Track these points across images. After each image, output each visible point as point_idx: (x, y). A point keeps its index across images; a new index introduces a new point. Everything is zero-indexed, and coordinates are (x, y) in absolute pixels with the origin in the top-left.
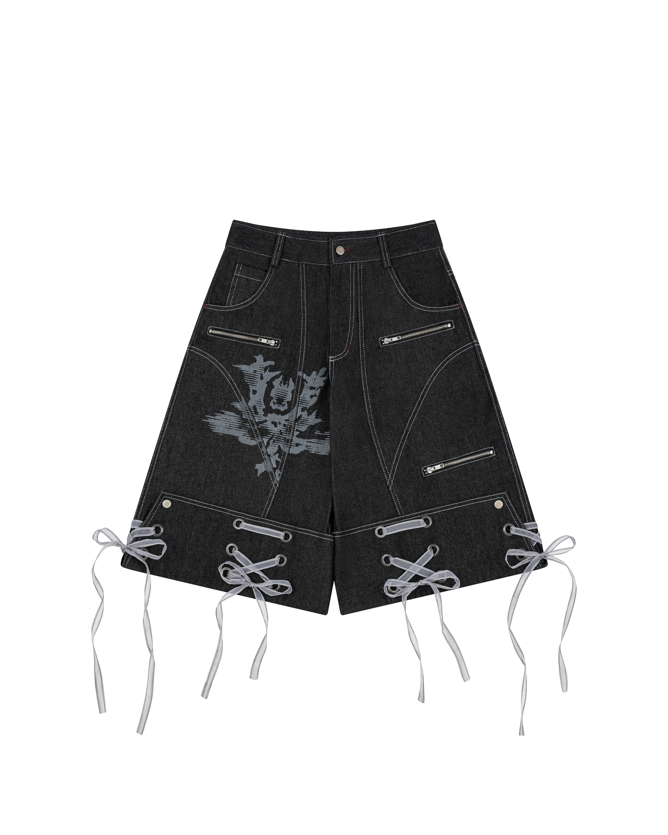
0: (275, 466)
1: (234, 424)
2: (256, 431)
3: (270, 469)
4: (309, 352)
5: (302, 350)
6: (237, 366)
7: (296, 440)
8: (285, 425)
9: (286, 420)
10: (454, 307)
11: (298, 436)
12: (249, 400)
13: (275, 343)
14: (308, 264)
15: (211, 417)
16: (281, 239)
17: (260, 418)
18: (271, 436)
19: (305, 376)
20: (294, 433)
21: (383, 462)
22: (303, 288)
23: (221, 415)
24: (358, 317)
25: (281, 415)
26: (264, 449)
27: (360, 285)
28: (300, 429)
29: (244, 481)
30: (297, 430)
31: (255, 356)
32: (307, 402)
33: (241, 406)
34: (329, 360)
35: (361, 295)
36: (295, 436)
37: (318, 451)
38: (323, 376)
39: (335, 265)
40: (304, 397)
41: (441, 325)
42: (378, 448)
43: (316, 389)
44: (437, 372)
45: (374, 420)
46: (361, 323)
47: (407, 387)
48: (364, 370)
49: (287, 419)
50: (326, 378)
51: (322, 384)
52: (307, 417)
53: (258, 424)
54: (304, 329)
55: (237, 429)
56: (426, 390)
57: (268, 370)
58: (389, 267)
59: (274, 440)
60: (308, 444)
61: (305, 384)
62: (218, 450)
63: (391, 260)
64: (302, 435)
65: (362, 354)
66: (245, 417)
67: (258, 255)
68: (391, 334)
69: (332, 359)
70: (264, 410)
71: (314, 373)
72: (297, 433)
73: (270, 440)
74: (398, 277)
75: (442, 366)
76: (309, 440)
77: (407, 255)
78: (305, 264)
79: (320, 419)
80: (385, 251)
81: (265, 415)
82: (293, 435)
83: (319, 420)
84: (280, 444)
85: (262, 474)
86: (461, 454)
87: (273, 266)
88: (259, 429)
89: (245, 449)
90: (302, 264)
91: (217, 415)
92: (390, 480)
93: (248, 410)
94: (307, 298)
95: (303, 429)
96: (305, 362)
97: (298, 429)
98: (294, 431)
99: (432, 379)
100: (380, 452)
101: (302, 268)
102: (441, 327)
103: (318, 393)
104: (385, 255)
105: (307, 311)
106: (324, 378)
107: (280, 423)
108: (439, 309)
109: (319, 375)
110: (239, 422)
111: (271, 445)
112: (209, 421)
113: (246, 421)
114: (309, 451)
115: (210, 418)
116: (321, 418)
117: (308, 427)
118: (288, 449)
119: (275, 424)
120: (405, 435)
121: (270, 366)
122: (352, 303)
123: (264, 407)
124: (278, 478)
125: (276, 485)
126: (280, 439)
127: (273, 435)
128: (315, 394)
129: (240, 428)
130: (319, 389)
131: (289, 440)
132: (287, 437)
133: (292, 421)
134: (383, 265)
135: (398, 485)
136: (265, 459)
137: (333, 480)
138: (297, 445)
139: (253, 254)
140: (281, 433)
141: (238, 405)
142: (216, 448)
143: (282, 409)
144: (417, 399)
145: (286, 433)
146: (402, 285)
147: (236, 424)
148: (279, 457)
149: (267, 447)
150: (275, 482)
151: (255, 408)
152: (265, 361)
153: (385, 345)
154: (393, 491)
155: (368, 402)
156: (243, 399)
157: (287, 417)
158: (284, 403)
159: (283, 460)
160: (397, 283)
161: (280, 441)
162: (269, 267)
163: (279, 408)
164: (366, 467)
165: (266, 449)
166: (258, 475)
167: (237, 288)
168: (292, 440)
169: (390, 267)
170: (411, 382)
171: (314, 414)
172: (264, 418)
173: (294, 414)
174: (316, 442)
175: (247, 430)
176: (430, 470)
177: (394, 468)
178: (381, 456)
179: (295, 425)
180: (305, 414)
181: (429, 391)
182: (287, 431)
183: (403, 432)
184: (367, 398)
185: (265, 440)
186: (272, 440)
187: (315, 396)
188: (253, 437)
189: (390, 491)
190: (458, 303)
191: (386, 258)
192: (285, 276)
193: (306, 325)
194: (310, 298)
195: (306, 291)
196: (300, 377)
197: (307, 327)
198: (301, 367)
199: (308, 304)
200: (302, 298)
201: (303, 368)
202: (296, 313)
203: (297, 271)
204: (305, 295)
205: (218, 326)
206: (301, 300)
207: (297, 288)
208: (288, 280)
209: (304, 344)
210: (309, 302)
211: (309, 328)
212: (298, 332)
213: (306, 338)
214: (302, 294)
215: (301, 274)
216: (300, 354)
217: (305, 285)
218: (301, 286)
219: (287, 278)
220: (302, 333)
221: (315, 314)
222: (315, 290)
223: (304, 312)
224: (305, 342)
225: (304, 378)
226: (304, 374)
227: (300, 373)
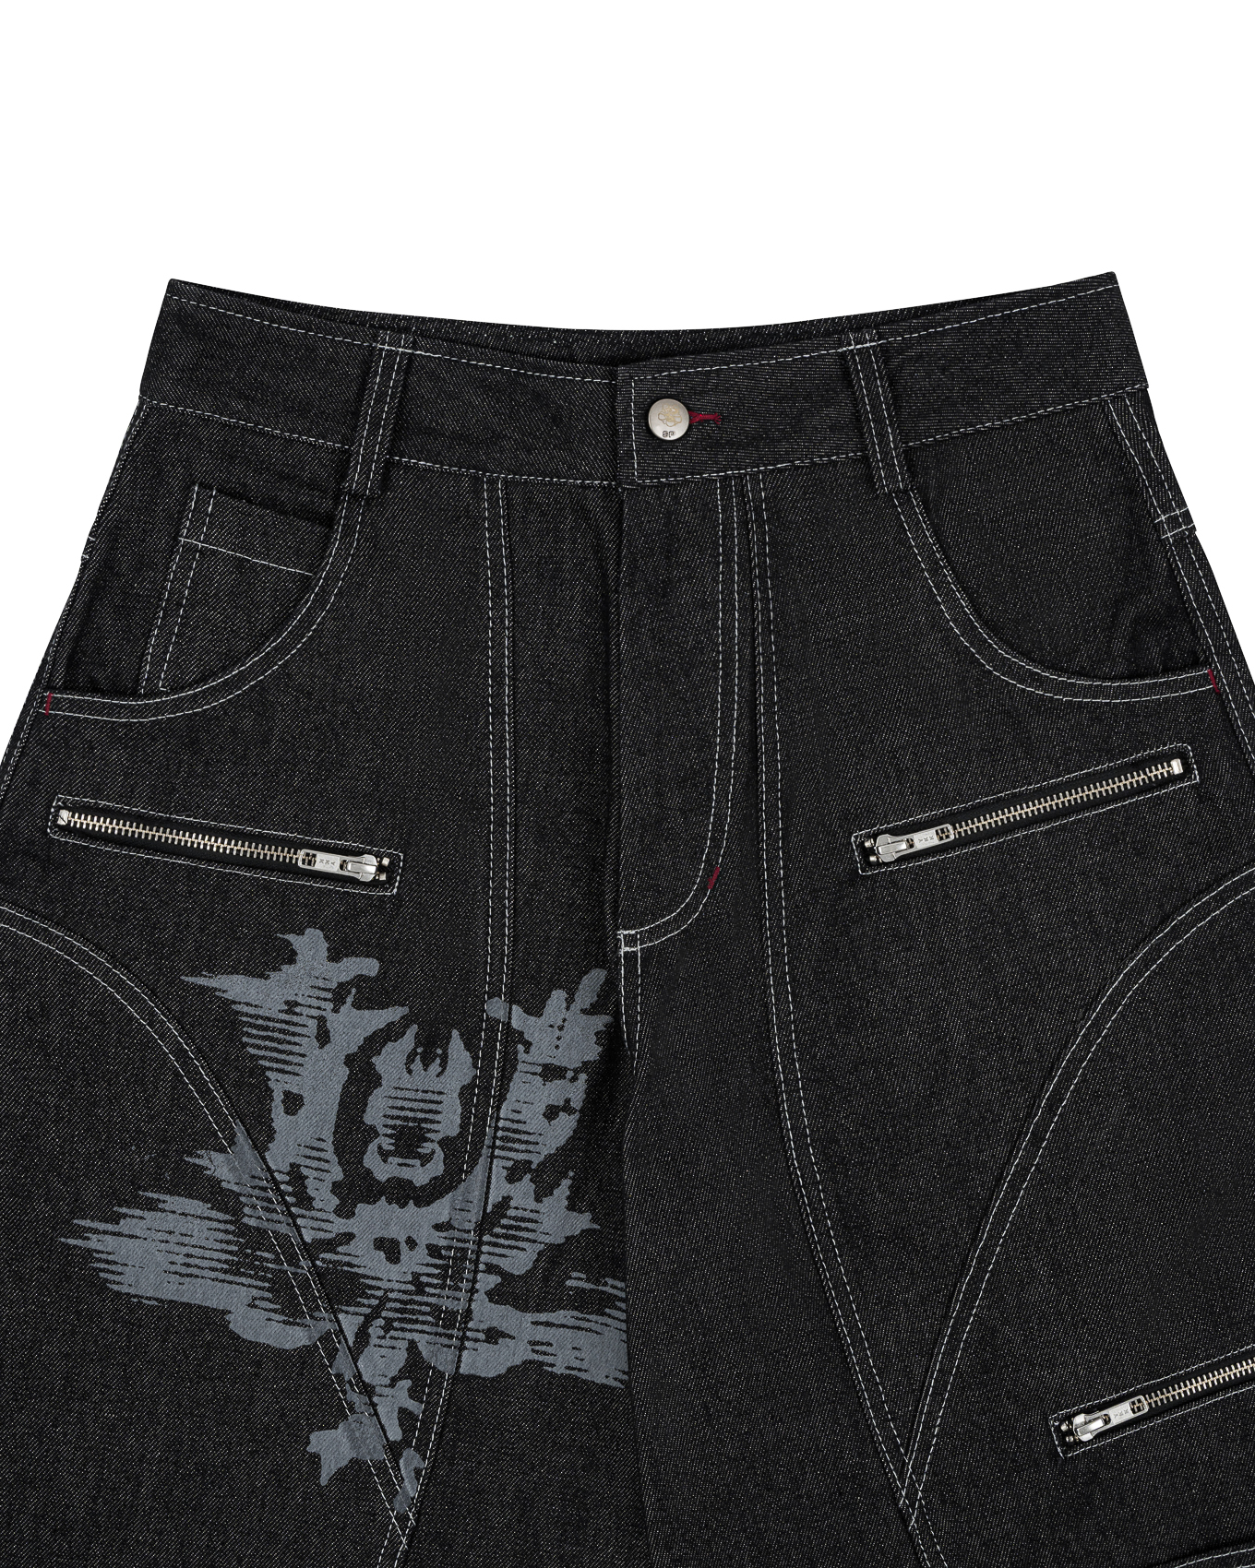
0: (395, 1434)
1: (208, 1254)
2: (305, 1285)
3: (374, 1451)
4: (528, 902)
5: (499, 898)
6: (201, 981)
7: (487, 1313)
8: (434, 1250)
9: (438, 1227)
10: (1192, 683)
11: (495, 1296)
12: (271, 1138)
13: (380, 869)
14: (518, 483)
15: (102, 1226)
16: (388, 369)
17: (324, 1226)
18: (375, 1302)
19: (518, 1018)
20: (474, 1281)
21: (877, 1407)
22: (498, 595)
23: (146, 1214)
24: (754, 737)
25: (418, 1204)
26: (343, 1364)
27: (762, 578)
28: (504, 1264)
29: (263, 1505)
30: (491, 1269)
31: (291, 937)
32: (531, 1138)
33: (233, 1169)
34: (617, 948)
35: (766, 631)
36: (480, 1297)
37: (577, 1364)
38: (593, 1010)
39: (644, 487)
40: (516, 1117)
41: (1139, 766)
42: (857, 1342)
43: (570, 1074)
44: (1120, 993)
45: (836, 1214)
46: (772, 763)
47: (984, 1060)
48: (780, 983)
49: (444, 1218)
50: (607, 1019)
51: (592, 1052)
52: (533, 1205)
53: (311, 1250)
54: (500, 796)
55: (222, 1276)
56: (1068, 1076)
57: (350, 1000)
58: (898, 491)
59: (389, 1321)
60: (541, 1334)
61: (522, 1056)
62: (139, 1372)
63: (908, 453)
64: (510, 1292)
65: (775, 909)
66: (252, 1222)
67: (290, 441)
68: (906, 812)
69: (631, 941)
70: (336, 1188)
71: (558, 996)
72: (488, 1281)
73: (368, 1320)
74: (938, 540)
75: (1146, 962)
76: (543, 1317)
77: (978, 431)
78: (505, 481)
79: (588, 1216)
80: (879, 421)
81: (345, 1211)
82: (473, 1291)
83: (582, 1222)
84: (416, 1336)
85: (341, 1475)
86: (1223, 1350)
87: (355, 497)
88: (320, 1275)
89: (258, 1364)
90: (492, 482)
91: (125, 1216)
92: (912, 1484)
93: (264, 1189)
94: (514, 643)
95: (519, 1261)
96: (513, 954)
97: (495, 1260)
98: (476, 1272)
99: (1098, 1025)
100: (863, 1361)
101: (493, 501)
102: (1138, 779)
103: (576, 1092)
104: (882, 436)
105: (514, 707)
106: (600, 1022)
107: (412, 1243)
108: (1127, 692)
109: (576, 1006)
110: (228, 1242)
111: (374, 1340)
112: (94, 1242)
113: (255, 1238)
114: (542, 1364)
115: (96, 1231)
116: (592, 1207)
117: (540, 1254)
118: (450, 1355)
119: (390, 1249)
120: (977, 1279)
121: (360, 980)
122: (728, 676)
123: (337, 1173)
124: (411, 1488)
125: (403, 1519)
126: (413, 1312)
127: (383, 1300)
128: (567, 1101)
129: (234, 1269)
130: (583, 1077)
131: (454, 1314)
132: (447, 1304)
133: (467, 1226)
134: (869, 479)
135: (944, 1502)
136: (352, 1409)
137: (650, 1513)
138: (493, 1335)
139: (262, 433)
140: (420, 1288)
141: (218, 1166)
142: (132, 1360)
143: (420, 1176)
144: (1030, 1116)
145: (443, 1287)
146: (959, 579)
147: (216, 1255)
148: (414, 1393)
149: (355, 1354)
150: (400, 1505)
151: (296, 1176)
152: (335, 956)
153: (879, 864)
154: (923, 1528)
155: (800, 1135)
156: (241, 1137)
157: (442, 1209)
158: (426, 1148)
159: (430, 1406)
160: (935, 570)
161: (416, 1321)
162: (337, 501)
163: (405, 1174)
164: (800, 1432)
165: (355, 1360)
166: (324, 1481)
167: (192, 605)
168: (468, 1314)
169: (905, 491)
170: (1000, 1038)
171: (563, 1190)
172: (339, 1225)
173: (476, 1194)
174: (572, 1322)
175: (263, 1279)
176: (1087, 1427)
177: (928, 1427)
178: (869, 1379)
179: (480, 1243)
180: (522, 1193)
181: (1084, 1080)
182: (444, 1277)
183: (964, 1266)
184: (796, 1116)
185: (350, 1324)
186: (381, 1322)
187: (567, 1108)
188: (292, 1313)
189: (910, 1536)
190: (1207, 663)
191: (885, 453)
192: (417, 540)
193: (510, 778)
194: (530, 644)
195: (513, 610)
196: (498, 1021)
197: (516, 787)
198: (501, 974)
199: (521, 675)
200: (493, 648)
201: (506, 981)
202: (465, 719)
203: (468, 513)
204: (508, 629)
205: (97, 793)
206: (488, 657)
207: (469, 598)
208: (428, 558)
209: (506, 870)
210: (523, 667)
211: (527, 791)
212: (477, 809)
213: (515, 839)
214: (492, 628)
215: (487, 529)
216: (489, 916)
217: (507, 577)
218: (488, 588)
219: (426, 549)
220: (494, 813)
221: (551, 719)
222: (550, 605)
223: (498, 713)
224: (510, 855)
225: (515, 1024)
226: (514, 1007)
227: (498, 1005)
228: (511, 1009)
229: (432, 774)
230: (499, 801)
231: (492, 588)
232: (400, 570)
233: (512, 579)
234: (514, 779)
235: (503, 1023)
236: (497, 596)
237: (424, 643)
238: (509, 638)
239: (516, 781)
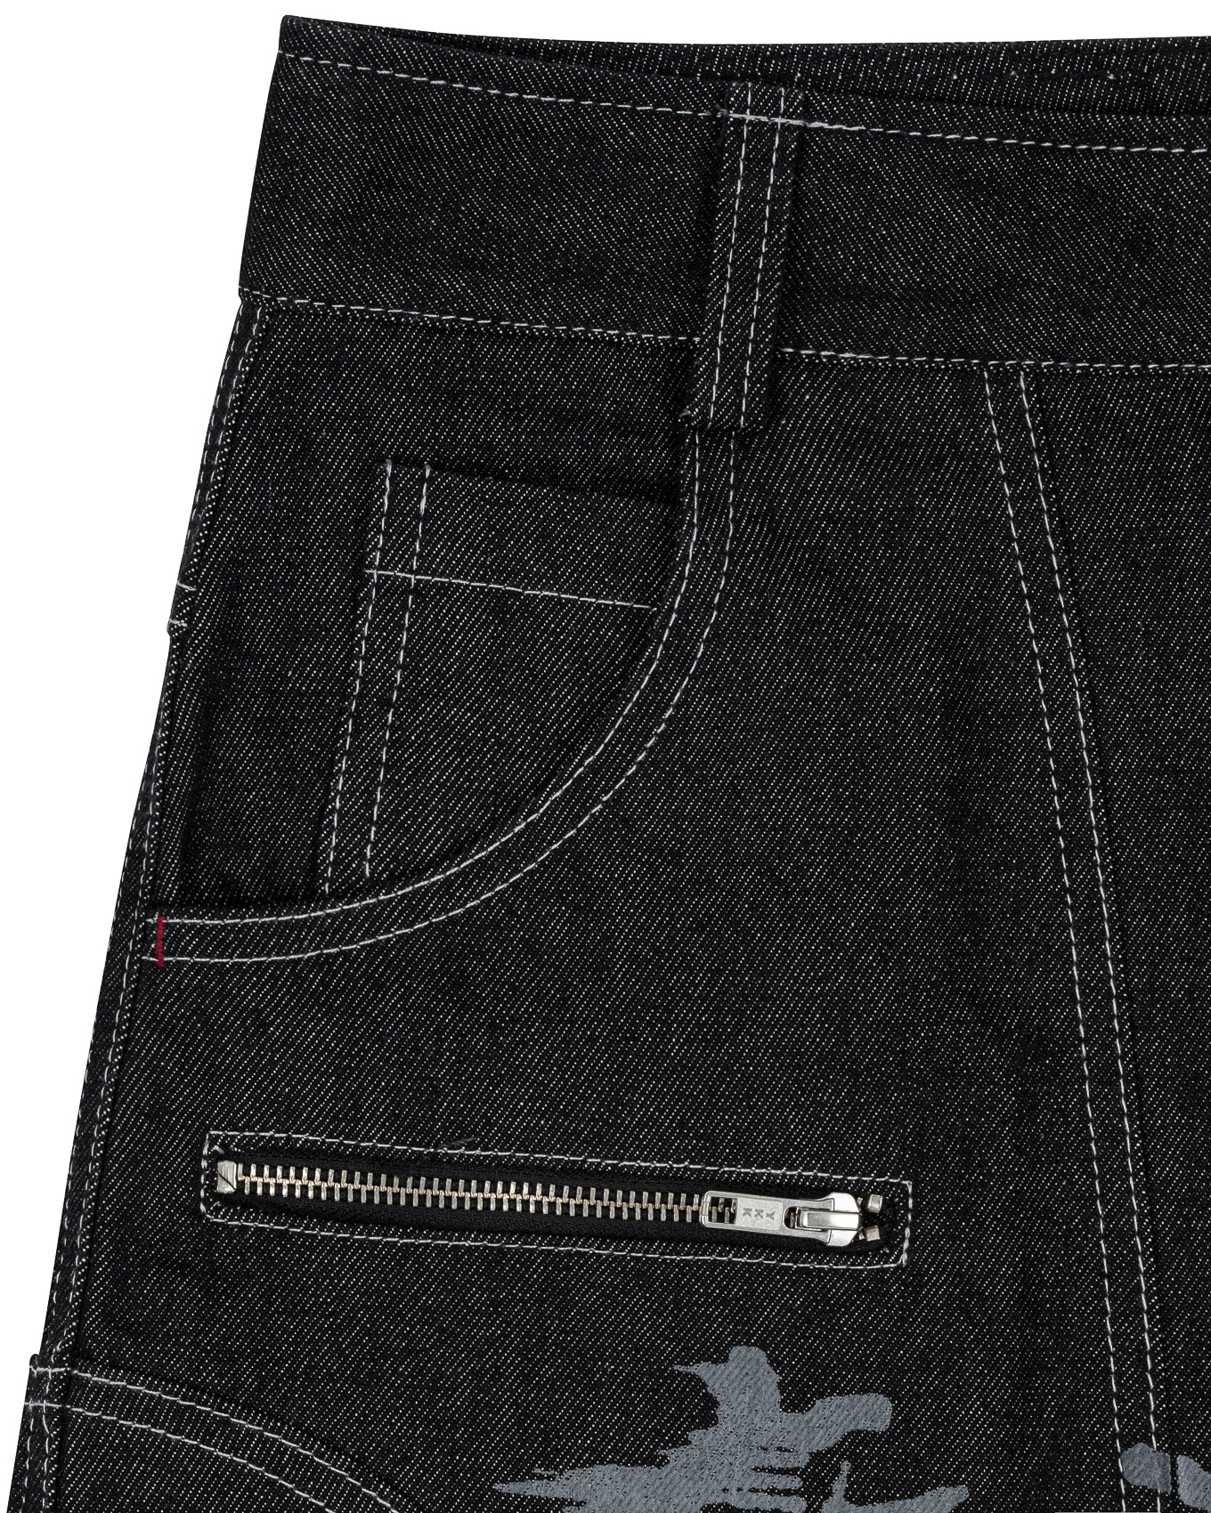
4: (1181, 1237)
5: (1120, 1236)
6: (533, 1489)
13: (867, 1219)
14: (1066, 379)
16: (758, 162)
19: (1191, 1483)
22: (1045, 609)
31: (702, 1370)
54: (1099, 1021)
57: (839, 1486)
67: (570, 342)
78: (1036, 375)
87: (714, 435)
90: (1004, 379)
94: (1094, 700)
96: (1164, 1348)
101: (1011, 419)
105: (1108, 829)
121: (855, 1443)
152: (796, 1398)
162: (677, 455)
167: (412, 700)
192: (860, 511)
193: (1116, 979)
194: (1127, 698)
195: (1081, 635)
196: (1152, 1494)
197: (1131, 999)
198: (1143, 1393)
199: (1116, 763)
200: (1051, 714)
201: (1157, 1407)
202: (1009, 868)
203: (957, 449)
204: (1078, 673)
205: (288, 1117)
206: (1044, 735)
207: (985, 620)
208: (888, 546)
209: (1128, 1174)
210: (1117, 745)
211: (1154, 1002)
212: (1053, 1054)
213: (1140, 1108)
214: (1044, 676)
215: (1004, 478)
216: (1103, 1275)
217: (1060, 572)
218: (1021, 597)
219: (882, 530)
220: (1089, 1059)
221: (1186, 847)
222: (1158, 617)
223: (1079, 847)
224: (1134, 1141)
225: (1186, 1496)
226: (1181, 1460)
227: (1147, 1460)
228: (1174, 1464)
229: (955, 992)
230: (1096, 1031)
231: (1030, 597)
232: (832, 575)
233: (1070, 574)
234: (1124, 980)
235: (1162, 1496)
236: (1044, 611)
237: (908, 719)
238: (1082, 691)
239: (1128, 985)
